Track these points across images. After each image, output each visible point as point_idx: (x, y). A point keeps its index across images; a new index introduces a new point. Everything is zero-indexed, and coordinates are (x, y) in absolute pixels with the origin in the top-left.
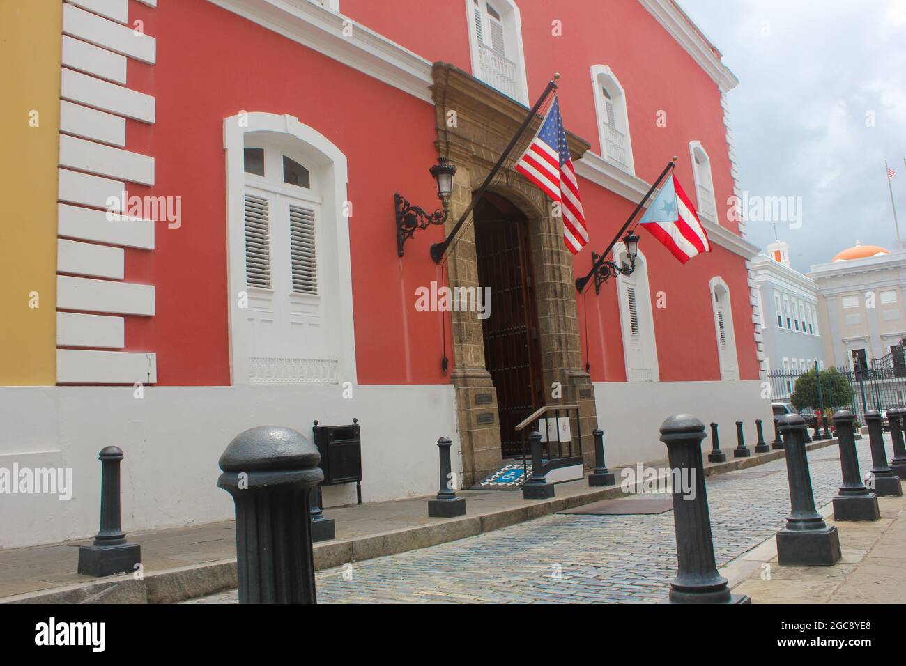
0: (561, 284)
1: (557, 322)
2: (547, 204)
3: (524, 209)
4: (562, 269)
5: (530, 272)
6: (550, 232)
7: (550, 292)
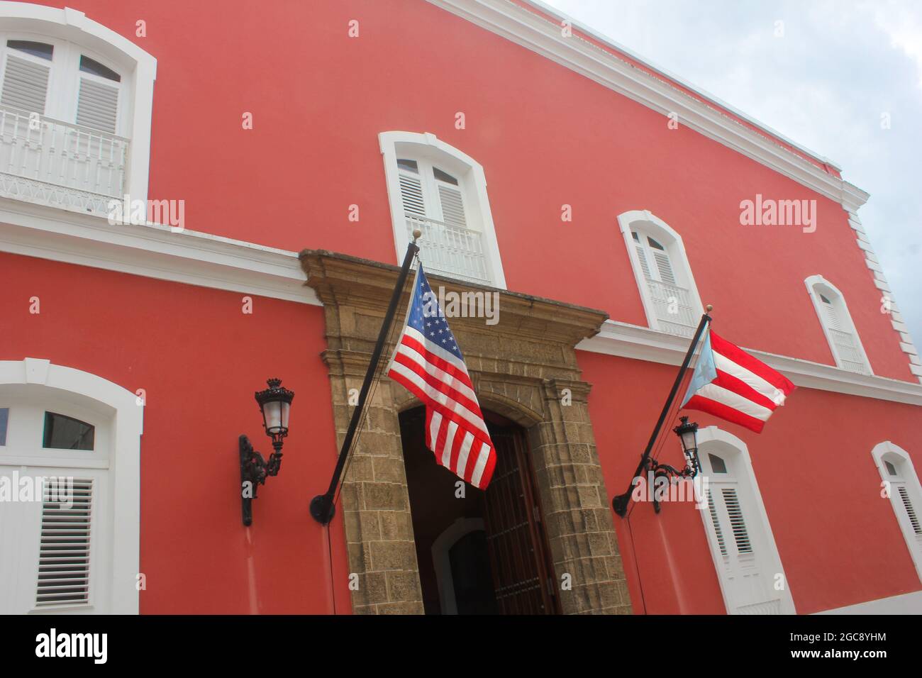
0: (581, 512)
1: (579, 567)
2: (547, 404)
3: (514, 417)
4: (579, 490)
5: (537, 502)
6: (556, 441)
7: (564, 525)
